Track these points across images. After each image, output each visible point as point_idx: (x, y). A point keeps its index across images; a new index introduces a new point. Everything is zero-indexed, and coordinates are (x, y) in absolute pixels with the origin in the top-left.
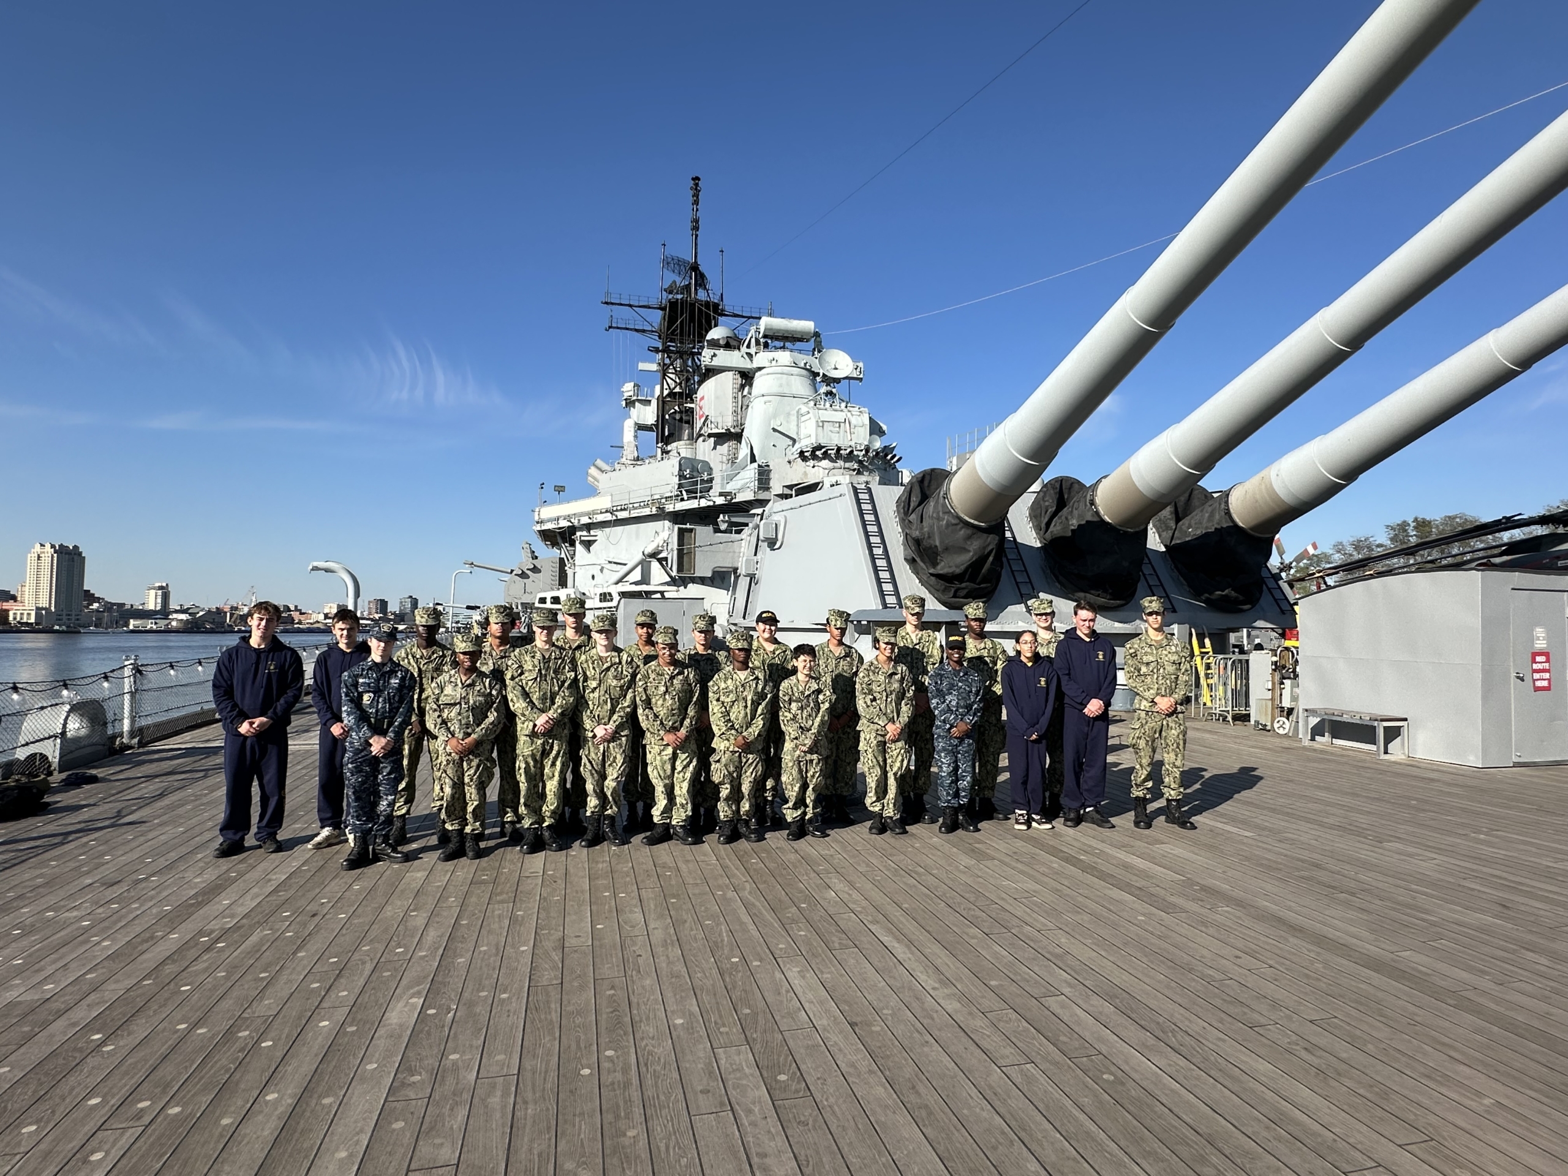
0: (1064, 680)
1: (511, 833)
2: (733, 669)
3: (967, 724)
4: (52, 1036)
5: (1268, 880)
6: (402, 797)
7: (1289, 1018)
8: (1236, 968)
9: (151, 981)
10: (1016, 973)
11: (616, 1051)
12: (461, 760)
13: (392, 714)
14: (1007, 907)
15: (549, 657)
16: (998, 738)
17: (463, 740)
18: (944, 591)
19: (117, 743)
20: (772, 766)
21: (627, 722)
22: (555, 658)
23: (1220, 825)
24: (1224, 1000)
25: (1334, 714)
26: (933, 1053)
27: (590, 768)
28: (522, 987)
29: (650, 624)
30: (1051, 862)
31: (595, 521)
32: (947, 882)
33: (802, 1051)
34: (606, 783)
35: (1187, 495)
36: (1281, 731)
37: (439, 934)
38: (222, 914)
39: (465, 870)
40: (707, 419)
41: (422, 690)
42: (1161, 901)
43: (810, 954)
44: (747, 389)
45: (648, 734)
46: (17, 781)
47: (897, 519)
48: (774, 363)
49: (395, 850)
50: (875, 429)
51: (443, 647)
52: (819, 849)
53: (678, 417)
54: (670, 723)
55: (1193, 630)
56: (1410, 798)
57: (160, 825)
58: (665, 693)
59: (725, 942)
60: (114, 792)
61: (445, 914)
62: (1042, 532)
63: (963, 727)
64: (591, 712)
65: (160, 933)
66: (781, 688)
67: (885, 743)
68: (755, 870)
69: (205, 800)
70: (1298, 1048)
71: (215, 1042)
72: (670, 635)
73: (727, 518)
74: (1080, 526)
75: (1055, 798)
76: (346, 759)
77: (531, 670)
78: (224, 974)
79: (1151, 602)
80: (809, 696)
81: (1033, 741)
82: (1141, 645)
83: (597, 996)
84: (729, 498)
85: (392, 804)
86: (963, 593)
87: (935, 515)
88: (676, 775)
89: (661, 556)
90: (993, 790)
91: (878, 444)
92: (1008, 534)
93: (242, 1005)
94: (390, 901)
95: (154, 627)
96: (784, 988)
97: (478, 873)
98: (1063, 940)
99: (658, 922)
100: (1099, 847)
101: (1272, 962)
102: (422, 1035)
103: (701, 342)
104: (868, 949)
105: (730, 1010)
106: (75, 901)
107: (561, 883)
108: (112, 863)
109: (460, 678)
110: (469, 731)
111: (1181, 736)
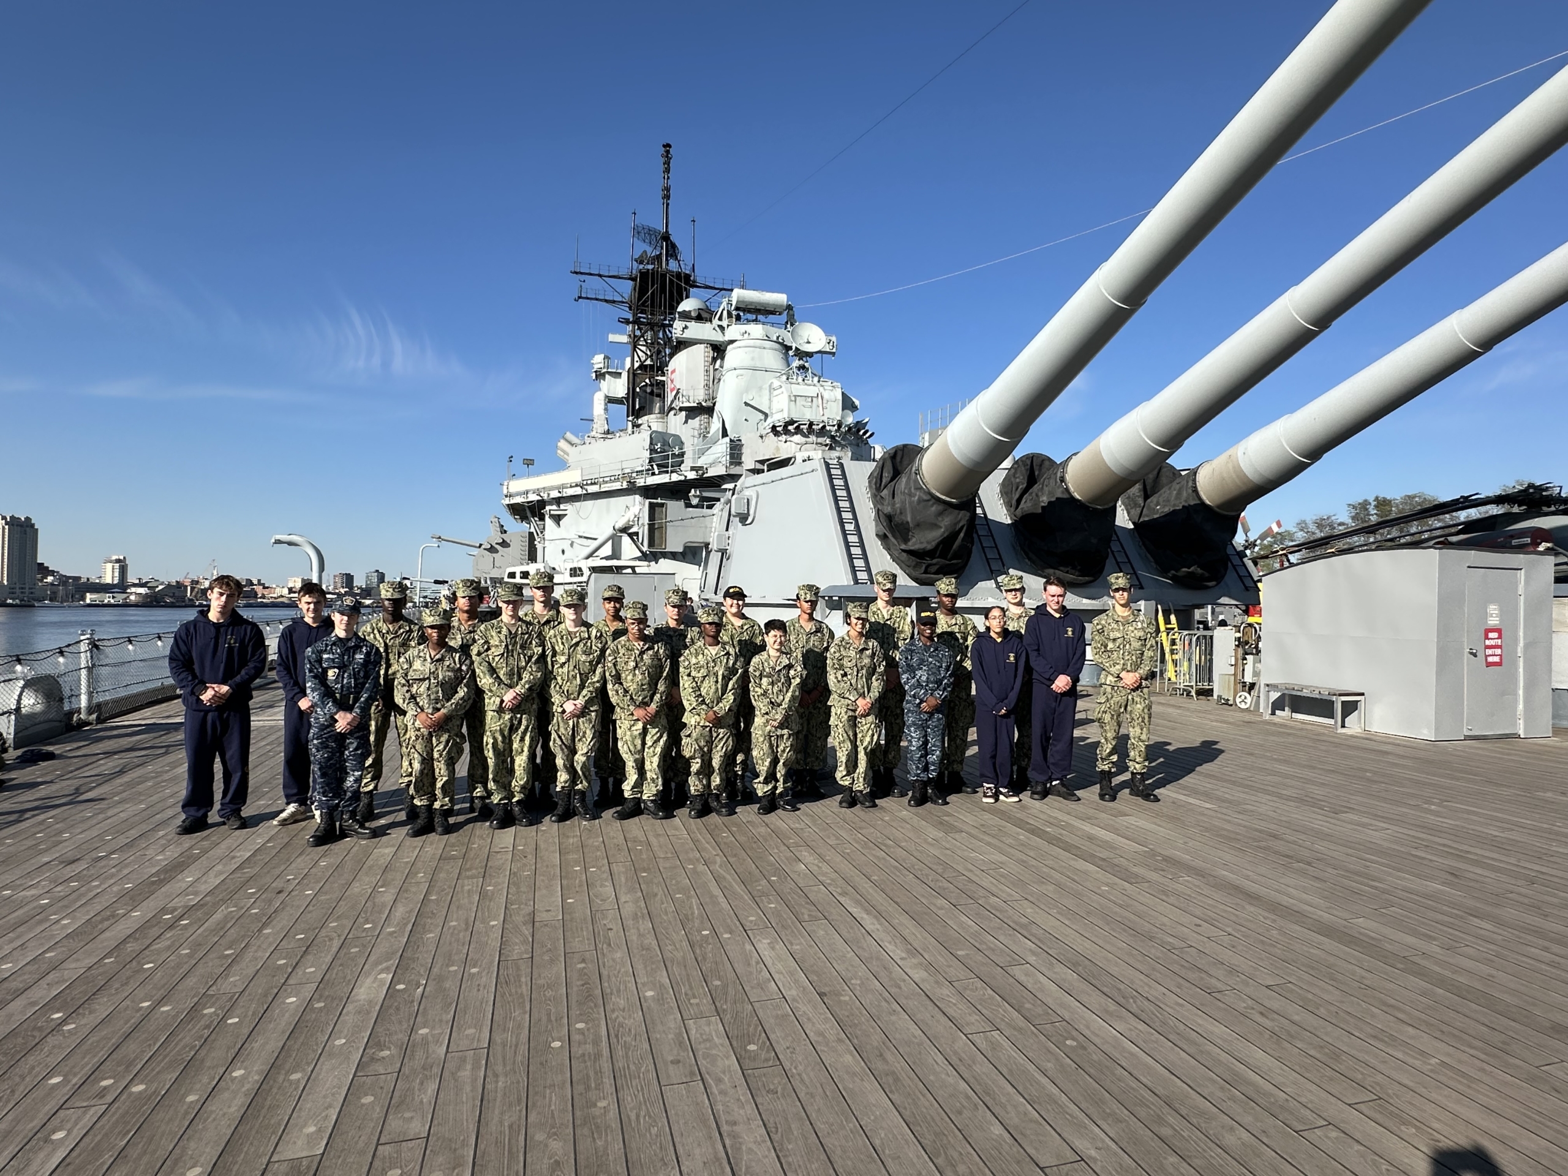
0: (1033, 656)
1: (481, 809)
2: (705, 644)
3: (936, 698)
4: (11, 1015)
5: (1226, 849)
6: (369, 773)
7: (1245, 983)
8: (1195, 935)
9: (112, 959)
10: (982, 942)
11: (586, 1023)
12: (430, 735)
13: (357, 690)
14: (974, 878)
15: (516, 633)
16: (968, 713)
17: (432, 714)
18: (915, 567)
19: (75, 719)
20: (742, 741)
21: (596, 697)
22: (522, 634)
23: (1181, 797)
24: (1182, 966)
25: (1294, 689)
26: (900, 1022)
27: (560, 743)
28: (492, 962)
29: (617, 599)
30: (1018, 834)
31: (565, 495)
32: (915, 855)
33: (772, 1021)
34: (576, 757)
35: (1155, 472)
36: (1243, 706)
37: (408, 909)
38: (184, 892)
39: (434, 846)
40: (678, 393)
41: (389, 666)
42: (1123, 871)
43: (780, 925)
44: (718, 362)
45: (618, 710)
47: (869, 495)
48: (746, 336)
49: (362, 826)
50: (848, 404)
51: (410, 622)
52: (790, 822)
53: (649, 390)
54: (641, 698)
55: (1159, 607)
56: (1367, 771)
57: (120, 802)
58: (635, 668)
59: (696, 915)
60: (72, 769)
61: (414, 889)
62: (1013, 509)
63: (932, 702)
64: (560, 687)
65: (121, 911)
66: (752, 663)
67: (856, 718)
68: (725, 843)
69: (166, 777)
70: (1253, 1011)
71: (179, 1020)
72: (639, 610)
73: (698, 493)
74: (1050, 503)
75: (1022, 771)
76: (311, 735)
77: (497, 646)
78: (187, 951)
79: (1117, 578)
80: (780, 670)
81: (1002, 716)
82: (1109, 621)
83: (568, 970)
84: (700, 472)
85: (358, 780)
86: (934, 569)
87: (907, 491)
88: (646, 750)
89: (631, 531)
90: (962, 764)
91: (850, 420)
92: (979, 511)
93: (207, 983)
94: (357, 878)
95: (112, 601)
96: (754, 959)
97: (448, 849)
98: (1029, 910)
99: (629, 896)
100: (1065, 819)
101: (1229, 930)
102: (391, 1011)
103: (672, 314)
104: (837, 920)
105: (701, 981)
106: (32, 880)
107: (531, 858)
108: (70, 841)
109: (429, 652)
110: (439, 706)
111: (1146, 711)
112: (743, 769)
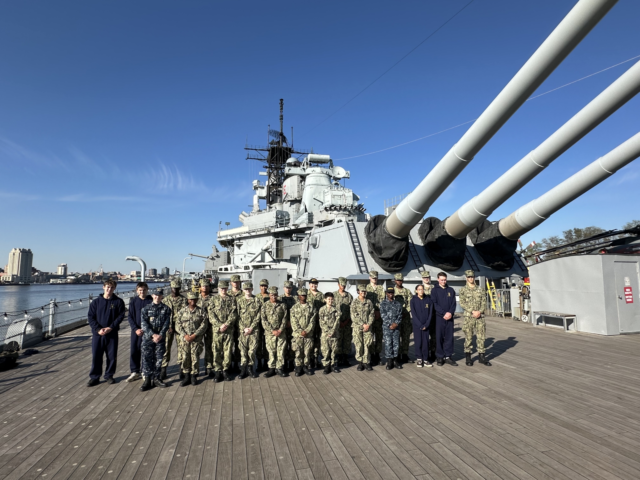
0: (435, 304)
1: (210, 374)
2: (300, 303)
3: (396, 324)
4: (21, 470)
5: (521, 387)
6: (165, 359)
7: (533, 451)
8: (510, 428)
9: (62, 444)
10: (420, 433)
11: (255, 472)
12: (190, 344)
13: (161, 325)
14: (415, 402)
15: (225, 300)
16: (409, 329)
17: (190, 335)
18: (385, 265)
19: (46, 336)
20: (317, 342)
21: (257, 326)
22: (228, 301)
23: (501, 363)
24: (506, 443)
25: (545, 314)
26: (387, 470)
27: (242, 345)
28: (216, 443)
29: (265, 285)
30: (432, 382)
31: (242, 237)
32: (390, 392)
33: (333, 470)
34: (249, 351)
35: (482, 223)
36: (525, 321)
37: (181, 420)
38: (90, 413)
39: (191, 390)
40: (287, 194)
41: (174, 314)
42: (478, 398)
43: (335, 426)
44: (303, 183)
45: (266, 331)
46: (5, 354)
47: (365, 236)
48: (314, 172)
49: (162, 382)
50: (355, 198)
51: (182, 296)
52: (337, 378)
53: (275, 193)
54: (275, 326)
55: (487, 279)
56: (579, 350)
57: (64, 372)
58: (273, 314)
59: (299, 421)
60: (45, 357)
61: (183, 410)
62: (424, 240)
63: (395, 325)
64: (243, 323)
65: (65, 422)
66: (320, 311)
67: (363, 332)
68: (311, 388)
69: (82, 360)
70: (537, 464)
71: (89, 471)
72: (275, 290)
73: (296, 235)
74: (439, 237)
75: (433, 353)
76: (142, 344)
77: (218, 306)
78: (92, 440)
79: (469, 272)
80: (331, 313)
81: (424, 330)
82: (466, 290)
83: (247, 447)
84: (296, 226)
85: (161, 363)
86: (392, 265)
87: (380, 234)
88: (278, 348)
89: (269, 250)
90: (408, 351)
91: (356, 204)
92: (410, 241)
93: (100, 454)
94: (160, 405)
95: (61, 282)
96: (324, 441)
97: (197, 391)
98: (438, 417)
99: (271, 412)
100: (452, 374)
101: (524, 425)
102: (175, 467)
103: (284, 163)
104: (358, 423)
105: (302, 452)
106: (30, 408)
107: (231, 395)
108: (45, 390)
109: (189, 309)
110: (193, 331)
111: (483, 327)
112: (317, 355)
